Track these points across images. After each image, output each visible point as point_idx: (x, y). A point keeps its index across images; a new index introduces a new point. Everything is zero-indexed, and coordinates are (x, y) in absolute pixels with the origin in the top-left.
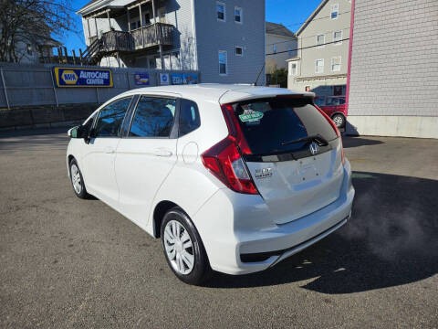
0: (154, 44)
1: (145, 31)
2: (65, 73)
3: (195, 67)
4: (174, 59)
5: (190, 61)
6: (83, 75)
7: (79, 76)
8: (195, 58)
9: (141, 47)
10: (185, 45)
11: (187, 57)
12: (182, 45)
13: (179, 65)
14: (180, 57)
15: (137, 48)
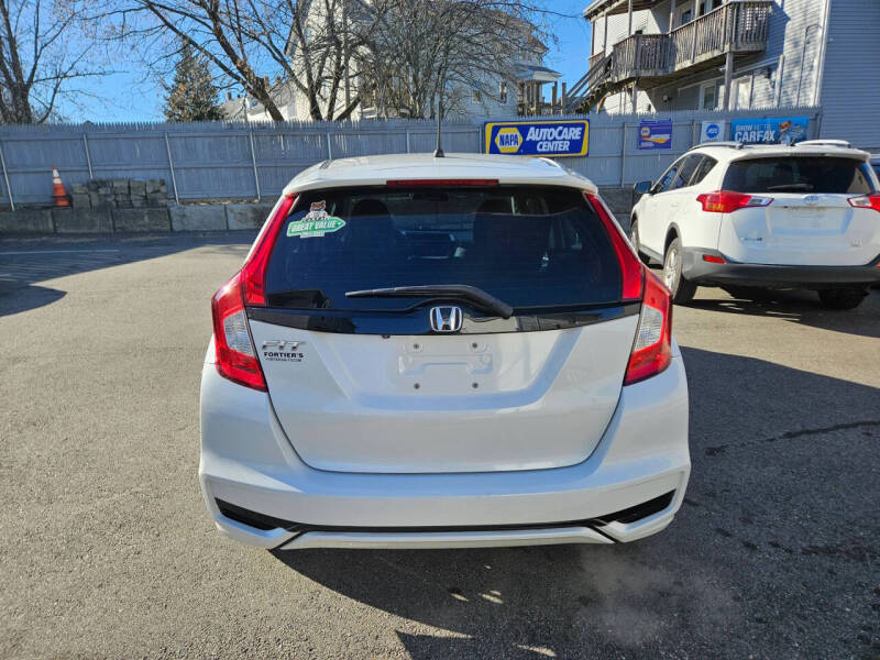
0: (717, 53)
1: (701, 26)
2: (503, 132)
3: (811, 98)
4: (761, 84)
5: (801, 85)
6: (533, 135)
7: (524, 136)
8: (815, 76)
9: (688, 64)
10: (796, 44)
11: (796, 75)
12: (787, 46)
13: (770, 98)
14: (776, 76)
15: (678, 67)
